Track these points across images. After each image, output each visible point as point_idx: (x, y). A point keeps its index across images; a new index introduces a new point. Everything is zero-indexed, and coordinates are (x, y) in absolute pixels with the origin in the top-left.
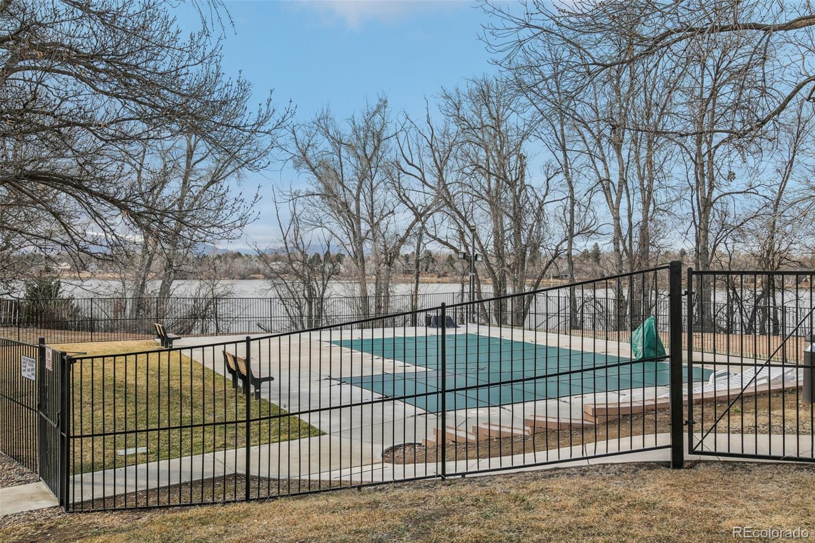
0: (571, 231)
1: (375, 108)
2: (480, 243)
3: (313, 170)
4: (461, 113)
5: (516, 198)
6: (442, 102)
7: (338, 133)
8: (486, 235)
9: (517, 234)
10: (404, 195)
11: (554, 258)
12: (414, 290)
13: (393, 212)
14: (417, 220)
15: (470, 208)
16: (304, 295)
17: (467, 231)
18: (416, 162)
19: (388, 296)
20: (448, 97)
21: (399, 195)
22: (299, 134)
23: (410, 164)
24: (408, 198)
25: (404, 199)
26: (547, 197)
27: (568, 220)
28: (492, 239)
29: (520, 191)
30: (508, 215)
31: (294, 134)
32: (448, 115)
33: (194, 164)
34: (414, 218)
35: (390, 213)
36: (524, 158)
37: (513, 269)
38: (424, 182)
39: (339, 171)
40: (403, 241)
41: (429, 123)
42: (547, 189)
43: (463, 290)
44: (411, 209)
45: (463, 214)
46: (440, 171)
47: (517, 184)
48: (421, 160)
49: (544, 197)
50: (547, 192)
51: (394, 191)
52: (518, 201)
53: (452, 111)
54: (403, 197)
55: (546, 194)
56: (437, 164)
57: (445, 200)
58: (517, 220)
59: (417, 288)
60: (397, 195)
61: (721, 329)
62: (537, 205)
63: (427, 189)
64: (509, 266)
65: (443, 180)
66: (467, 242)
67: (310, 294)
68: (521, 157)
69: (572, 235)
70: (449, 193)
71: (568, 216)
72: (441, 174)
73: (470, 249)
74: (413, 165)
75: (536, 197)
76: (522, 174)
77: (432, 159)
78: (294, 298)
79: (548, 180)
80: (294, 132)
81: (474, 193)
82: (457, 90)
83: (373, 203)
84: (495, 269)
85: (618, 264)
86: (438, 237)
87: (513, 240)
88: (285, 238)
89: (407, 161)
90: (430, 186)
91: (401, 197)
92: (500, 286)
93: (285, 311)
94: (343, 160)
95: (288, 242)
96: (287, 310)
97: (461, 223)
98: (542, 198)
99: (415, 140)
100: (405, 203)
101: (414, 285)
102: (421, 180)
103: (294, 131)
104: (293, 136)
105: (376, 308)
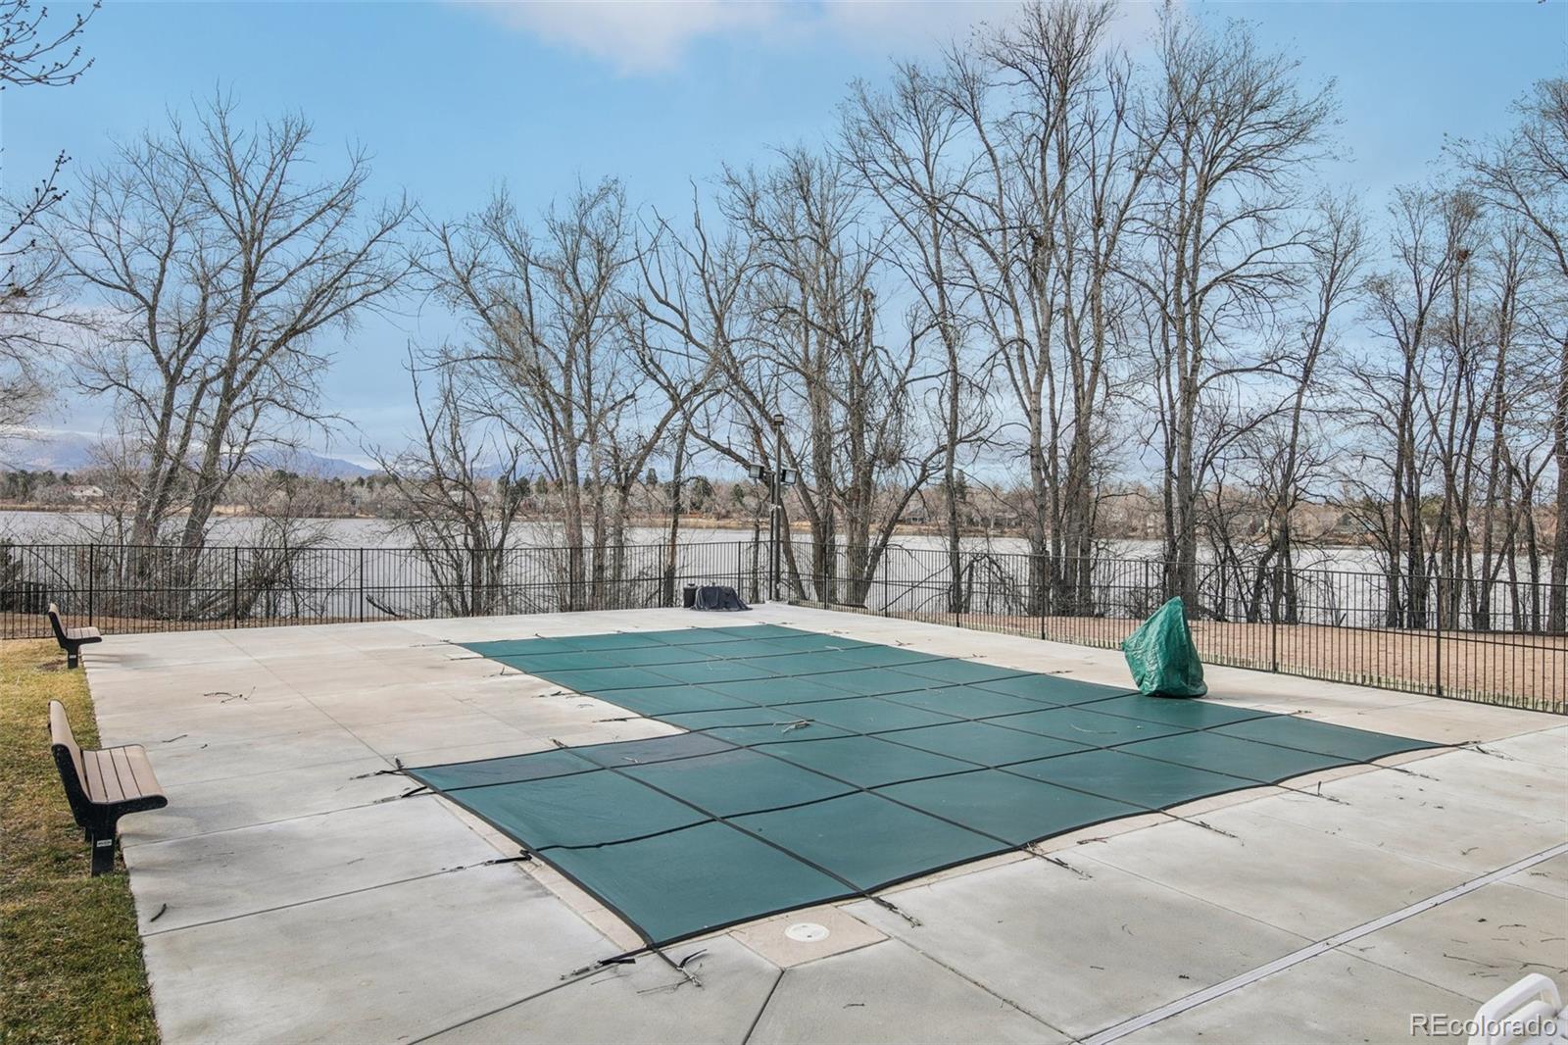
0: (952, 433)
1: (595, 191)
2: (789, 451)
3: (483, 312)
4: (758, 214)
5: (857, 371)
6: (726, 192)
7: (522, 234)
8: (800, 441)
9: (857, 437)
10: (651, 360)
11: (919, 483)
12: (669, 536)
13: (633, 396)
14: (676, 409)
15: (773, 385)
16: (466, 545)
17: (767, 428)
18: (674, 300)
19: (622, 547)
20: (732, 182)
21: (643, 362)
22: (456, 243)
23: (661, 302)
24: (658, 367)
25: (650, 368)
26: (911, 370)
27: (947, 413)
28: (811, 447)
29: (865, 357)
30: (841, 401)
31: (446, 242)
32: (734, 217)
33: (258, 297)
34: (670, 405)
35: (628, 398)
36: (873, 297)
37: (851, 500)
38: (689, 337)
39: (526, 310)
40: (649, 448)
41: (698, 227)
42: (912, 356)
43: (757, 539)
44: (665, 388)
45: (760, 398)
46: (719, 319)
47: (859, 344)
48: (682, 296)
49: (907, 370)
50: (911, 362)
51: (633, 354)
52: (859, 376)
53: (741, 208)
54: (651, 366)
55: (910, 366)
56: (712, 307)
57: (726, 369)
58: (858, 410)
59: (674, 534)
60: (639, 362)
61: (1205, 611)
62: (895, 383)
63: (693, 349)
64: (842, 495)
65: (723, 335)
66: (767, 450)
67: (478, 541)
68: (868, 296)
69: (954, 441)
70: (733, 359)
71: (947, 406)
72: (720, 325)
73: (773, 463)
74: (668, 304)
75: (894, 368)
76: (868, 326)
77: (704, 300)
78: (447, 550)
79: (915, 338)
80: (445, 239)
81: (781, 360)
82: (750, 172)
83: (589, 371)
84: (815, 499)
85: (1038, 493)
86: (712, 439)
87: (850, 447)
88: (429, 439)
89: (657, 296)
90: (698, 345)
91: (646, 366)
92: (825, 532)
93: (430, 573)
94: (534, 289)
95: (435, 446)
96: (434, 571)
97: (756, 413)
98: (903, 372)
99: (673, 259)
100: (654, 377)
101: (669, 530)
102: (682, 332)
103: (444, 237)
104: (444, 246)
105: (594, 570)
